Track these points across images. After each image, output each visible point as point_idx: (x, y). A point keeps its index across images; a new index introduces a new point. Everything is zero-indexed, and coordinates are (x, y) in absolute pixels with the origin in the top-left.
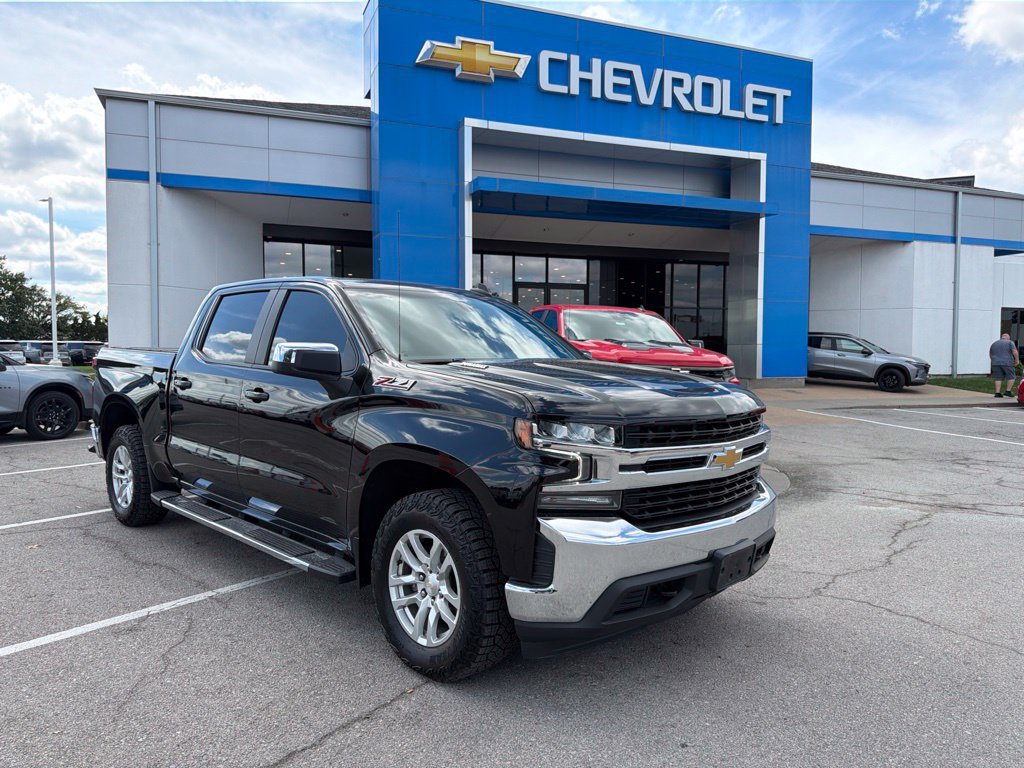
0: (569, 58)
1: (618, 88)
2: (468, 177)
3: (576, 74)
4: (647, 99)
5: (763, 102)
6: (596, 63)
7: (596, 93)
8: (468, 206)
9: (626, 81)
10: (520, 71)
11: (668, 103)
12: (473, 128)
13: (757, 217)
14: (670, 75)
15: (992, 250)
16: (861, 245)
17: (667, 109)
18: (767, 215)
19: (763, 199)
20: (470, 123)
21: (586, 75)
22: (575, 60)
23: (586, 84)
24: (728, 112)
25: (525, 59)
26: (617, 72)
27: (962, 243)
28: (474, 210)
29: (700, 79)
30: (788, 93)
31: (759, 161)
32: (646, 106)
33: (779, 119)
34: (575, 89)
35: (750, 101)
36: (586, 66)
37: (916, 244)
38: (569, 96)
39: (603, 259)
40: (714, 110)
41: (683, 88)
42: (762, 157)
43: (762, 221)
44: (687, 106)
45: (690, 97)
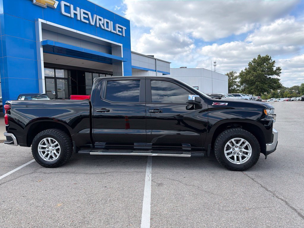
0: (70, 5)
1: (85, 18)
2: (41, 39)
3: (72, 11)
4: (93, 23)
5: (120, 30)
6: (78, 9)
7: (79, 19)
8: (41, 50)
9: (87, 16)
10: (56, 6)
11: (98, 25)
12: (42, 22)
13: (121, 62)
14: (98, 17)
15: (162, 74)
16: (137, 71)
17: (97, 27)
18: (124, 61)
19: (122, 57)
20: (40, 21)
21: (75, 12)
22: (72, 6)
23: (75, 15)
24: (113, 31)
25: (57, 3)
26: (84, 13)
27: (158, 72)
28: (44, 52)
29: (106, 20)
30: (126, 28)
31: (121, 46)
32: (92, 25)
33: (124, 35)
34: (73, 16)
35: (118, 29)
36: (75, 9)
37: (149, 71)
38: (71, 17)
39: (68, 70)
40: (109, 30)
41: (102, 22)
42: (121, 45)
43: (123, 63)
44: (103, 27)
45: (103, 24)
